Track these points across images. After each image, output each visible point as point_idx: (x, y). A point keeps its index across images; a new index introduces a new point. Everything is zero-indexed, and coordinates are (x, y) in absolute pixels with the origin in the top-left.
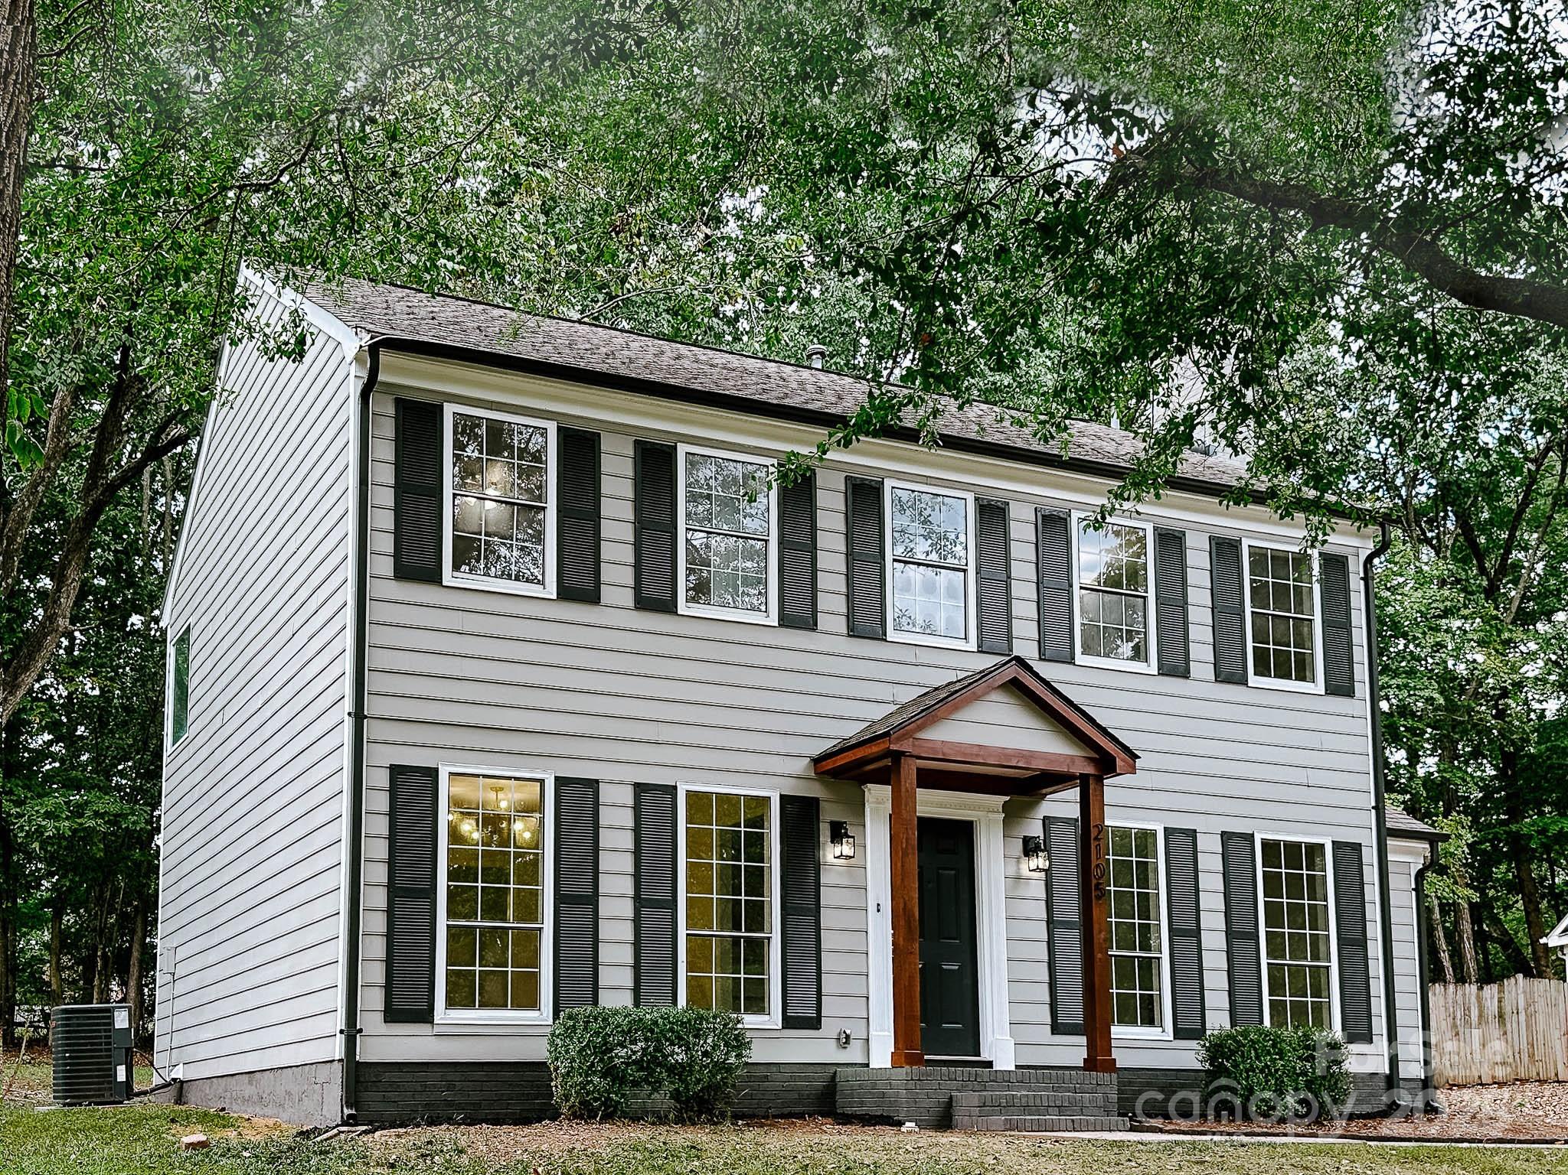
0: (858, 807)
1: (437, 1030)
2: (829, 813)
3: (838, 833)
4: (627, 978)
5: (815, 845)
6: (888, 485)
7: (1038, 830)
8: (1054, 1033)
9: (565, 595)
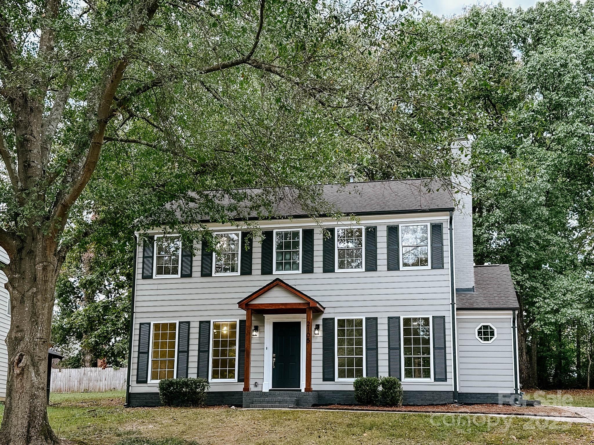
0: (263, 321)
1: (148, 385)
2: (255, 323)
3: (256, 329)
4: (196, 371)
5: (250, 334)
6: (275, 231)
7: (320, 322)
8: (323, 381)
9: (183, 276)
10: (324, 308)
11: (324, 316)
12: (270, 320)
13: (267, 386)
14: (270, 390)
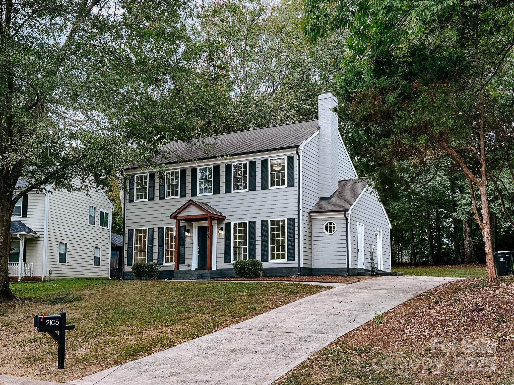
0: (191, 226)
2: (188, 227)
3: (188, 231)
4: (157, 258)
5: (184, 234)
6: (198, 168)
7: (223, 226)
8: (225, 262)
9: (149, 200)
10: (225, 217)
11: (226, 221)
12: (196, 225)
13: (194, 266)
14: (196, 269)
